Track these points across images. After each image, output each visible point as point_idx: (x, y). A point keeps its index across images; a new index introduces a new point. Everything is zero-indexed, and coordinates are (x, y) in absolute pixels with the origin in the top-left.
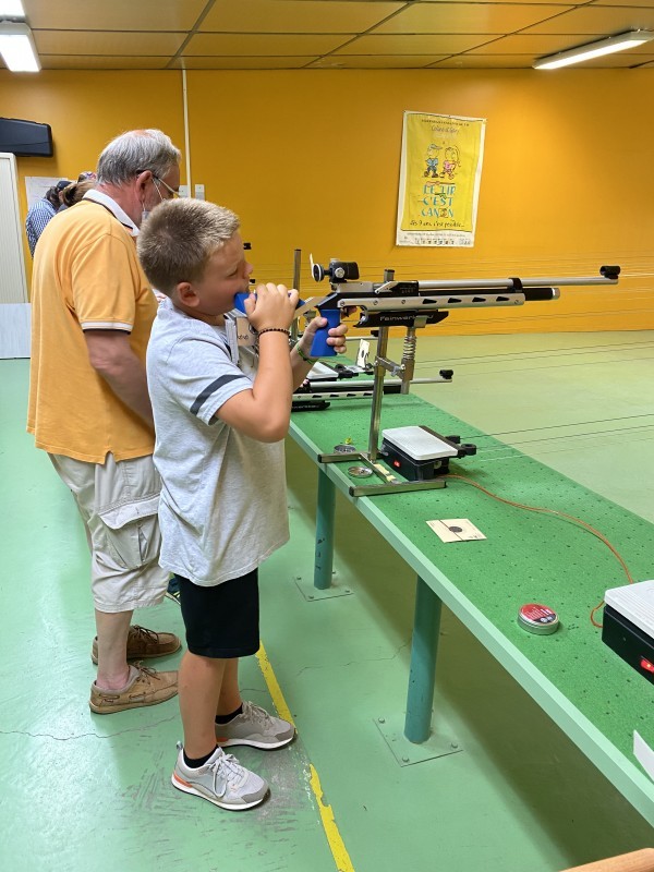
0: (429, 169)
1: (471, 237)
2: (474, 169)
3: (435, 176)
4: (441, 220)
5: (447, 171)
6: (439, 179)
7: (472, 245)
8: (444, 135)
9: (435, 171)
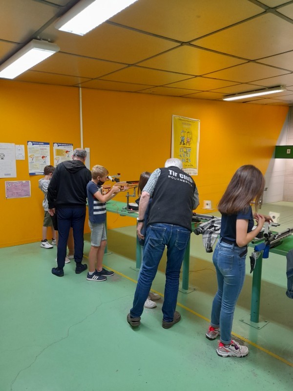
0: (182, 141)
1: (196, 171)
2: (197, 141)
3: (184, 144)
4: (186, 164)
5: (188, 142)
6: (185, 146)
7: (197, 175)
8: (186, 126)
9: (184, 142)
